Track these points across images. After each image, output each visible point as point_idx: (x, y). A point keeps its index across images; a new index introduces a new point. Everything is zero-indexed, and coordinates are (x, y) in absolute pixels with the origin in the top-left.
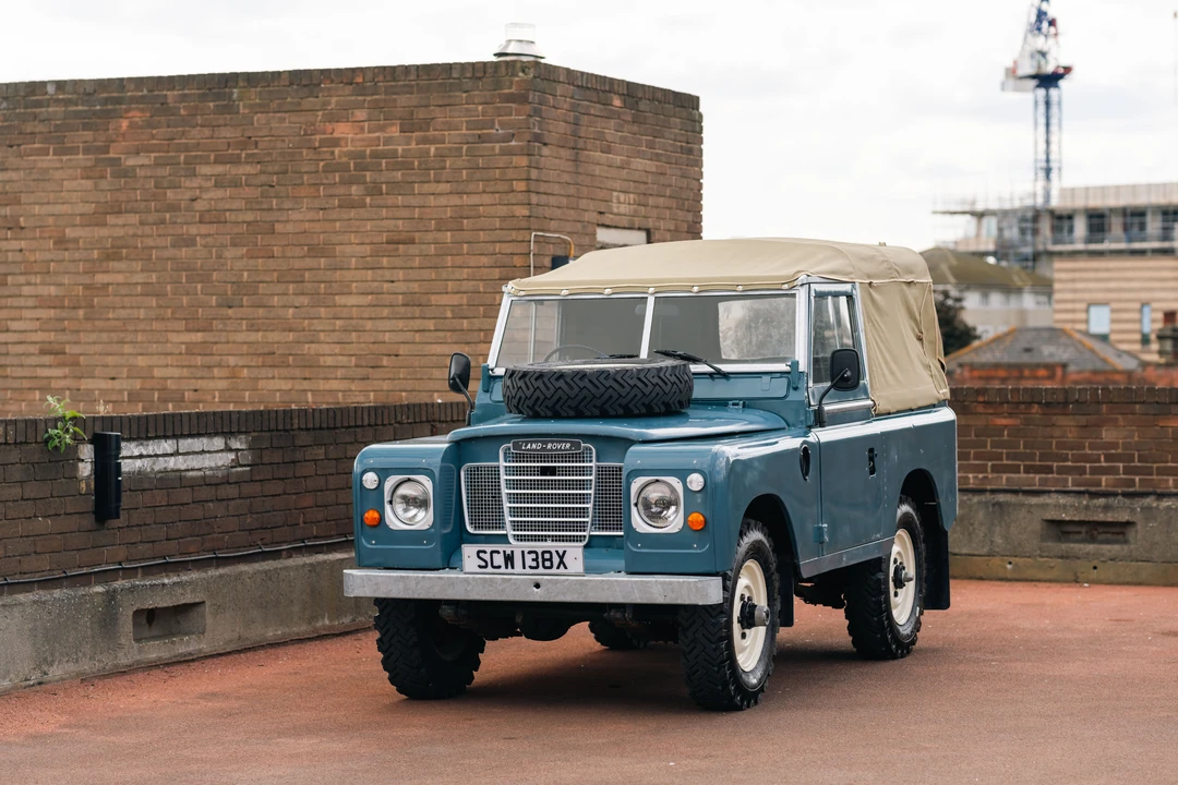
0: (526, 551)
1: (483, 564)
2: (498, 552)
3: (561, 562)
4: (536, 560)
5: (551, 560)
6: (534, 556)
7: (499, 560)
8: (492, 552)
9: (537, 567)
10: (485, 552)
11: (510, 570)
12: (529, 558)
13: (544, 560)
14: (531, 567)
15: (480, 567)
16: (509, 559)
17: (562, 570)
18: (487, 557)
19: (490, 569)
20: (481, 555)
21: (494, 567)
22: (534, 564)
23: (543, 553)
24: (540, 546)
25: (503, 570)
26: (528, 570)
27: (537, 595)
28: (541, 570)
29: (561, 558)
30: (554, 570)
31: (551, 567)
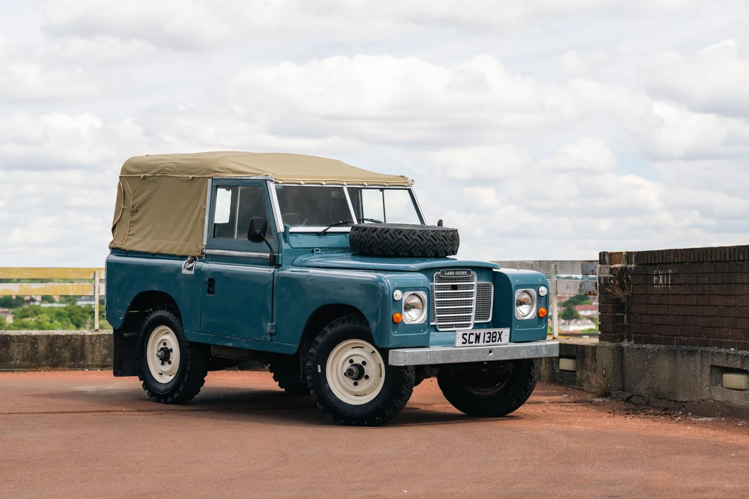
0: (486, 332)
1: (465, 341)
2: (473, 334)
3: (500, 338)
4: (489, 337)
5: (495, 337)
6: (489, 335)
7: (473, 338)
8: (470, 334)
9: (489, 342)
10: (466, 334)
11: (477, 344)
12: (487, 336)
13: (493, 337)
14: (487, 342)
15: (463, 343)
16: (478, 337)
17: (500, 342)
18: (467, 337)
19: (467, 344)
20: (465, 336)
21: (469, 343)
22: (488, 340)
23: (494, 333)
24: (491, 331)
25: (474, 344)
26: (486, 344)
27: (491, 357)
28: (491, 343)
29: (500, 335)
30: (496, 343)
31: (495, 341)
